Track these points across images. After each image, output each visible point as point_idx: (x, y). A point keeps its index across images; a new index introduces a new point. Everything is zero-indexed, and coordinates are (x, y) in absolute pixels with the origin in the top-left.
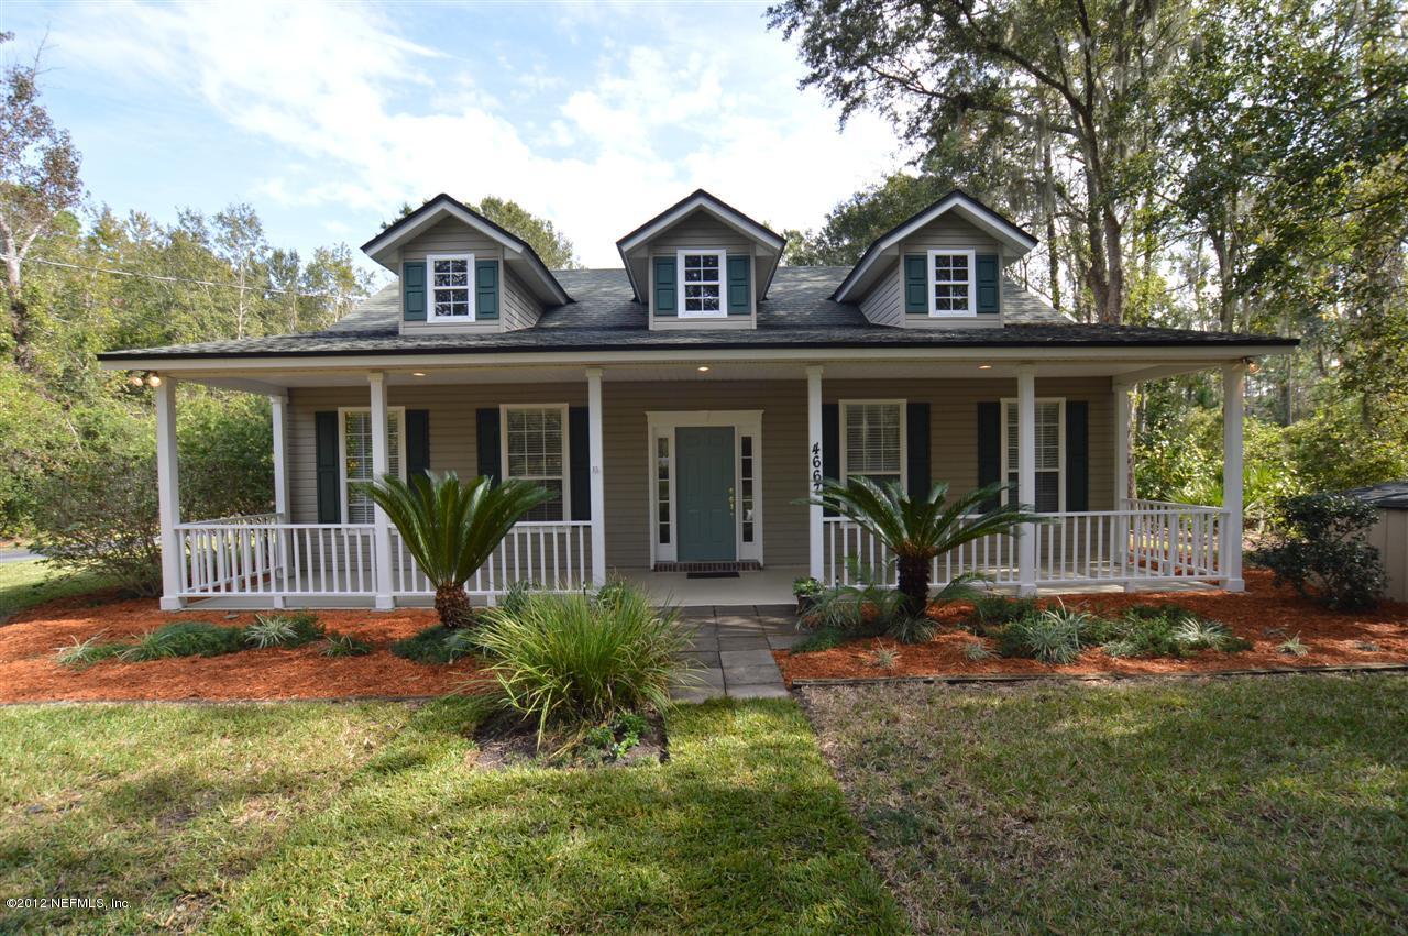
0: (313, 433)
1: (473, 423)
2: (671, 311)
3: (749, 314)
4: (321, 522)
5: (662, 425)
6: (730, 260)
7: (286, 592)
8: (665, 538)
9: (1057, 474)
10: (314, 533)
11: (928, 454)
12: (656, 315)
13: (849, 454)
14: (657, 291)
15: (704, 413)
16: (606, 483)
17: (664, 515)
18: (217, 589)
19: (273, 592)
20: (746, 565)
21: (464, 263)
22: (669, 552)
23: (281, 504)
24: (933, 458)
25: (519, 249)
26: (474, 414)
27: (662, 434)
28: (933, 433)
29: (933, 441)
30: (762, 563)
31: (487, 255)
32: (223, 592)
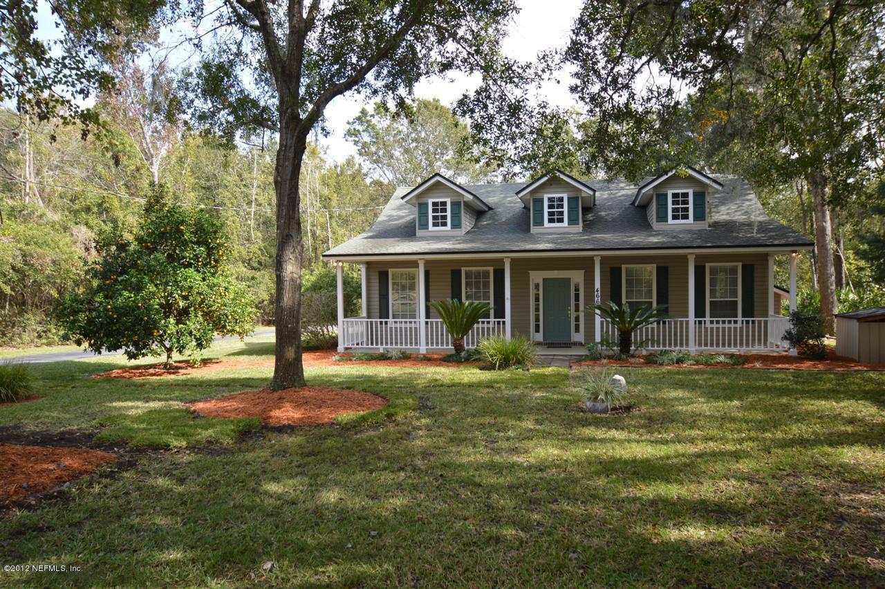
0: (377, 281)
1: (450, 276)
2: (541, 223)
3: (578, 224)
4: (380, 318)
5: (537, 277)
6: (569, 199)
7: (384, 346)
8: (537, 330)
9: (736, 301)
10: (376, 322)
11: (667, 291)
12: (534, 225)
13: (627, 291)
14: (534, 214)
15: (556, 272)
16: (511, 304)
17: (537, 319)
18: (358, 344)
19: (379, 346)
20: (575, 344)
21: (445, 202)
22: (539, 337)
23: (364, 313)
24: (670, 293)
25: (471, 197)
26: (450, 272)
27: (537, 281)
28: (670, 281)
29: (670, 285)
30: (583, 343)
31: (456, 199)
32: (360, 346)
